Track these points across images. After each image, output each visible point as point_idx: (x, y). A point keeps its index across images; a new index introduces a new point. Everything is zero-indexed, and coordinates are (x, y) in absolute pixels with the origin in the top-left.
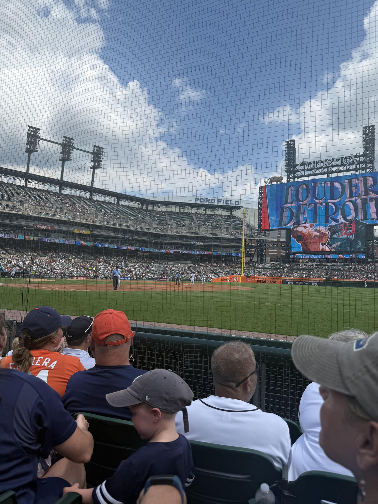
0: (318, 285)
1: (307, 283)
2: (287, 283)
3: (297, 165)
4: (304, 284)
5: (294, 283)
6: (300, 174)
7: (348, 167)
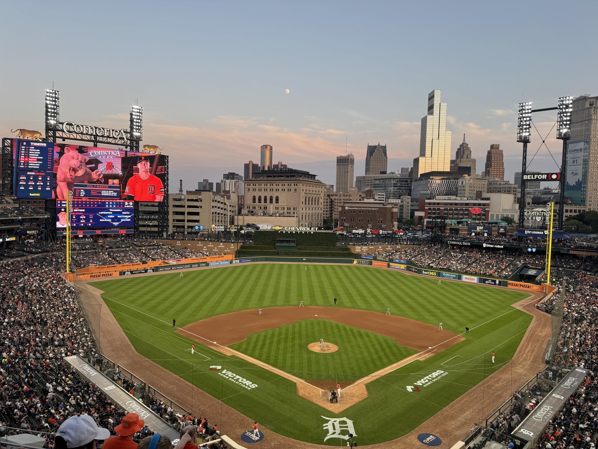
0: (153, 271)
1: (144, 271)
2: (124, 274)
3: (63, 124)
4: (141, 273)
5: (132, 272)
6: (65, 136)
7: (117, 141)
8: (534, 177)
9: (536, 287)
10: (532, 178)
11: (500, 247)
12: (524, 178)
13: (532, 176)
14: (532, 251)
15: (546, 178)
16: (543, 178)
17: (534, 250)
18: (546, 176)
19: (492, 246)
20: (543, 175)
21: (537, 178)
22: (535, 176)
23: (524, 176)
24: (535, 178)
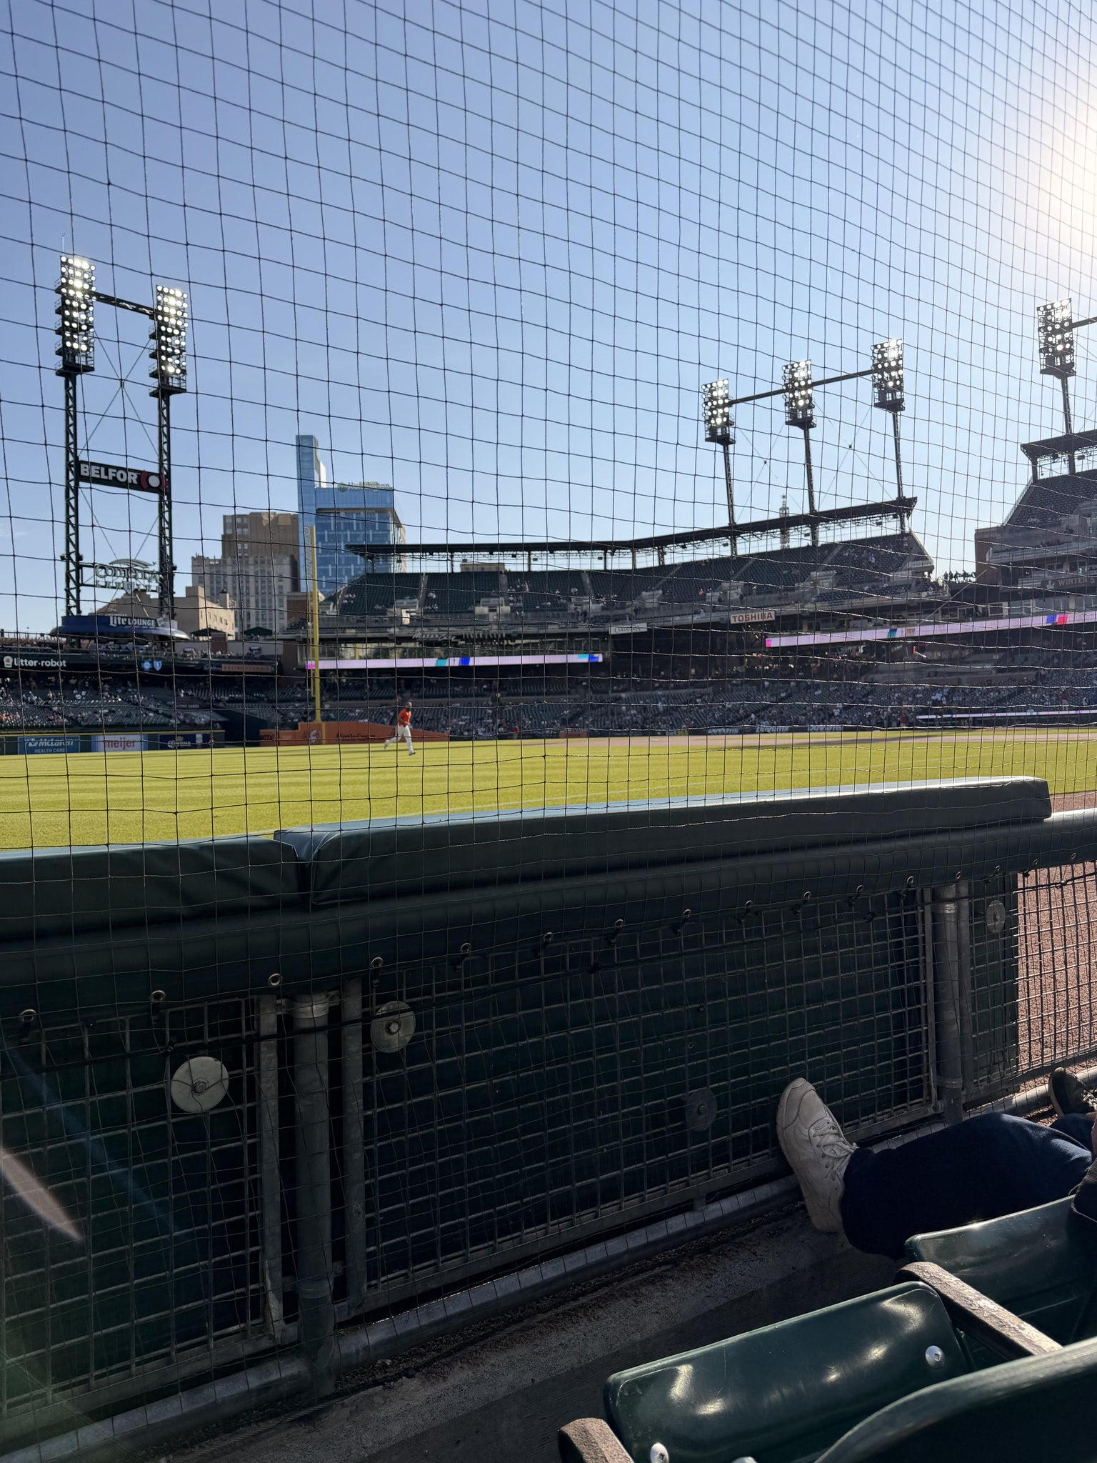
8: (107, 473)
9: (287, 734)
10: (103, 476)
11: (56, 664)
12: (83, 473)
13: (103, 469)
14: (153, 669)
15: (135, 482)
16: (130, 481)
17: (158, 665)
18: (135, 476)
19: (32, 663)
20: (130, 473)
21: (115, 478)
22: (110, 471)
23: (82, 466)
24: (111, 478)
